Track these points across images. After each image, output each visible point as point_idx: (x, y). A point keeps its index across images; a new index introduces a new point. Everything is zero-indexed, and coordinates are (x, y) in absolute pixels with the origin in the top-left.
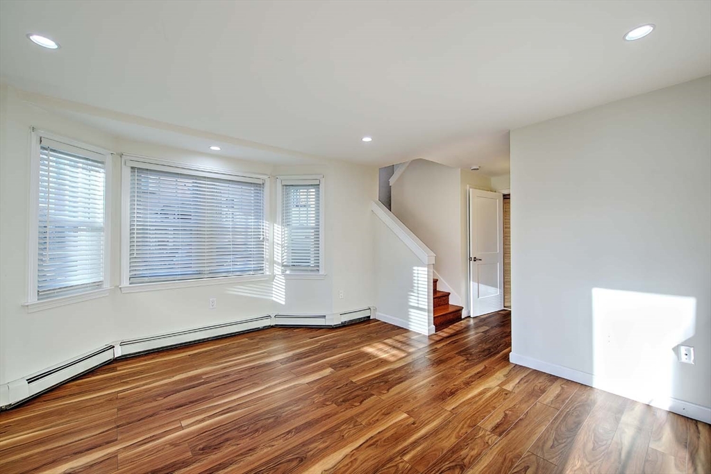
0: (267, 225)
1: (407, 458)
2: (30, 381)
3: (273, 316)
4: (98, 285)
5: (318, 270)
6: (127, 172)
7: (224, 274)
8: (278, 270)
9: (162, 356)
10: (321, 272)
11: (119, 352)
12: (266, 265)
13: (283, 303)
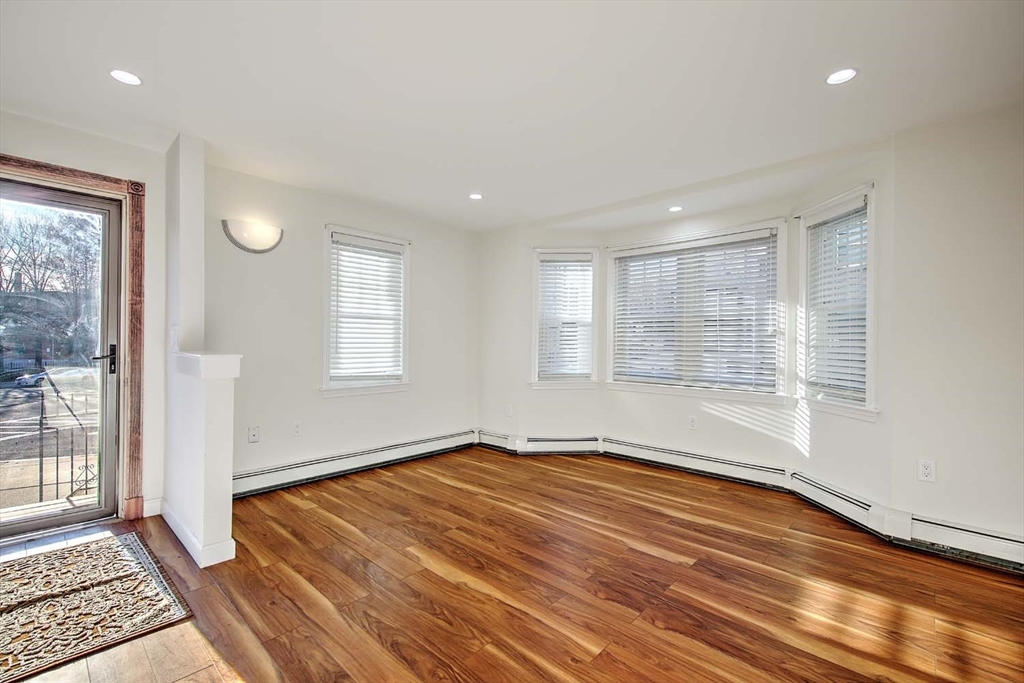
0: (782, 309)
1: (490, 648)
2: (530, 440)
3: (788, 473)
4: (587, 376)
5: (863, 400)
6: (611, 264)
7: (706, 384)
8: (801, 391)
9: (627, 466)
10: (870, 406)
11: (601, 447)
12: (780, 380)
13: (807, 455)
